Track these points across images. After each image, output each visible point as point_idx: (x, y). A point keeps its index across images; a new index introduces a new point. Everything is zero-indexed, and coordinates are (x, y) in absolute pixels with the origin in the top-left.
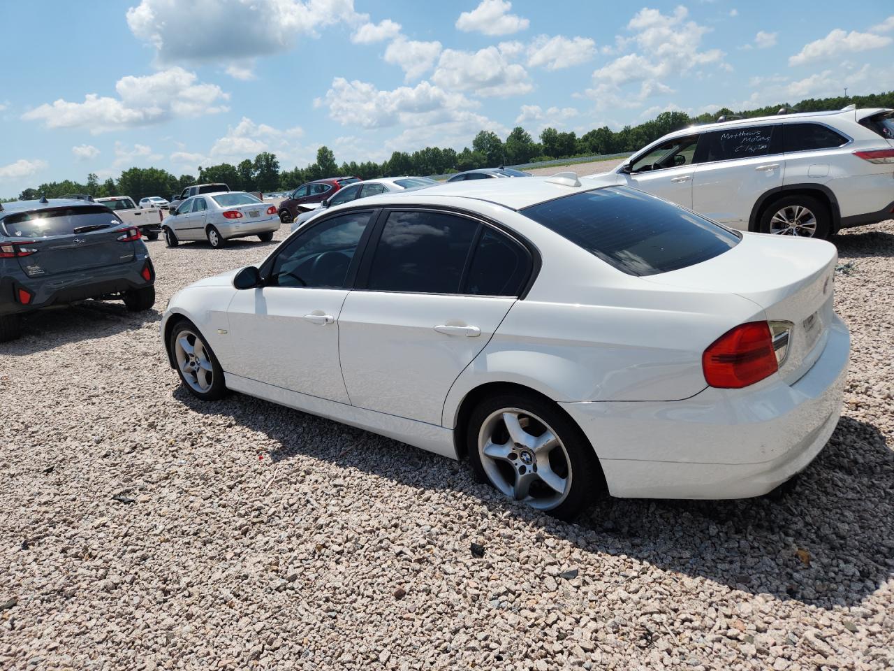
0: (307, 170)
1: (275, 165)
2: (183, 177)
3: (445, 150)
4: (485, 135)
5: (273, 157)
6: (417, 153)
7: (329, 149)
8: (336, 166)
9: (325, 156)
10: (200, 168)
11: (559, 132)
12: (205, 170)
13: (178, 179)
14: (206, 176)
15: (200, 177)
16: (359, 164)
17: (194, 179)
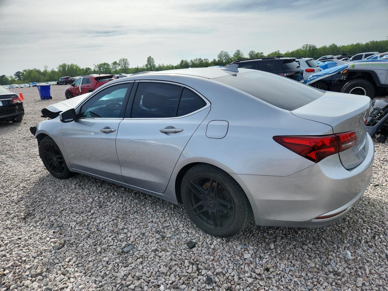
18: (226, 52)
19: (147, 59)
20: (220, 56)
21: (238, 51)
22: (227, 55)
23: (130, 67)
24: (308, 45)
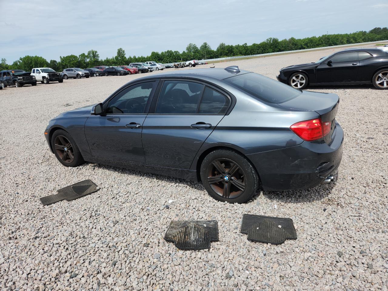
0: (112, 59)
1: (97, 56)
2: (51, 61)
3: (175, 52)
4: (191, 45)
5: (96, 52)
6: (163, 53)
7: (123, 50)
8: (126, 58)
9: (120, 53)
10: (61, 57)
11: (226, 45)
12: (62, 58)
13: (49, 62)
14: (63, 61)
15: (61, 61)
16: (137, 57)
17: (57, 62)
18: (195, 45)
19: (117, 51)
20: (188, 49)
21: (205, 44)
22: (195, 48)
23: (100, 60)
24: (272, 38)
